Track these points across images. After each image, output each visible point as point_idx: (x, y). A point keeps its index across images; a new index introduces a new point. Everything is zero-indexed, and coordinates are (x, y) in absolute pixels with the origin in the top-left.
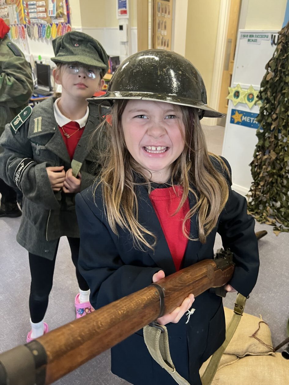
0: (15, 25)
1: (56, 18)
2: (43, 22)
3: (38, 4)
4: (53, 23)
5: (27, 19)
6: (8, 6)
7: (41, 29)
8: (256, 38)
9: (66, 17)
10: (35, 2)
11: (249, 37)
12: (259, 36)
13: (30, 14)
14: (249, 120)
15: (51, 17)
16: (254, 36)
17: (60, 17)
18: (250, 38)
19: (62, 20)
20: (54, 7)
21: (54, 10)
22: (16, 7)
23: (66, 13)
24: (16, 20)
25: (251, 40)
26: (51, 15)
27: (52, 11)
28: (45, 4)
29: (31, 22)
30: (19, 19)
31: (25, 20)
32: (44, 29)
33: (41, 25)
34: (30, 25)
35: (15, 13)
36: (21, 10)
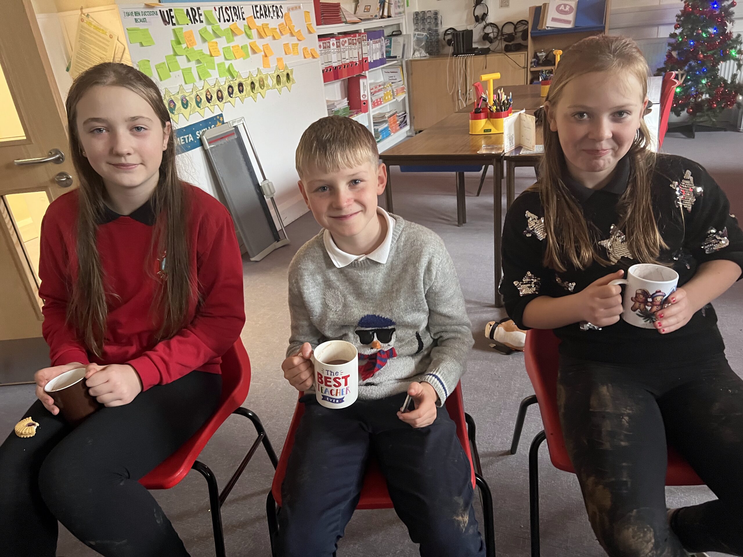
8: (144, 17)
11: (134, 15)
12: (146, 13)
14: (183, 142)
16: (141, 14)
18: (137, 17)
25: (139, 20)
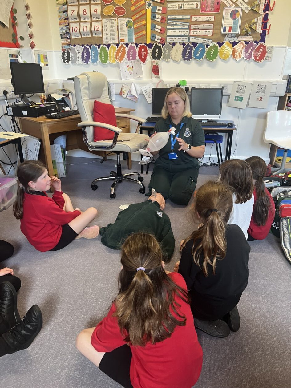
0: (118, 45)
1: (237, 36)
2: (200, 41)
3: (193, 19)
4: (227, 41)
6: (104, 20)
7: (191, 49)
9: (259, 35)
10: (188, 17)
13: (168, 31)
17: (246, 34)
19: (250, 38)
20: (236, 23)
21: (234, 26)
22: (129, 22)
27: (230, 28)
29: (168, 40)
30: (135, 36)
31: (153, 37)
32: (201, 49)
33: (195, 44)
34: (163, 45)
35: (125, 28)
36: (145, 25)
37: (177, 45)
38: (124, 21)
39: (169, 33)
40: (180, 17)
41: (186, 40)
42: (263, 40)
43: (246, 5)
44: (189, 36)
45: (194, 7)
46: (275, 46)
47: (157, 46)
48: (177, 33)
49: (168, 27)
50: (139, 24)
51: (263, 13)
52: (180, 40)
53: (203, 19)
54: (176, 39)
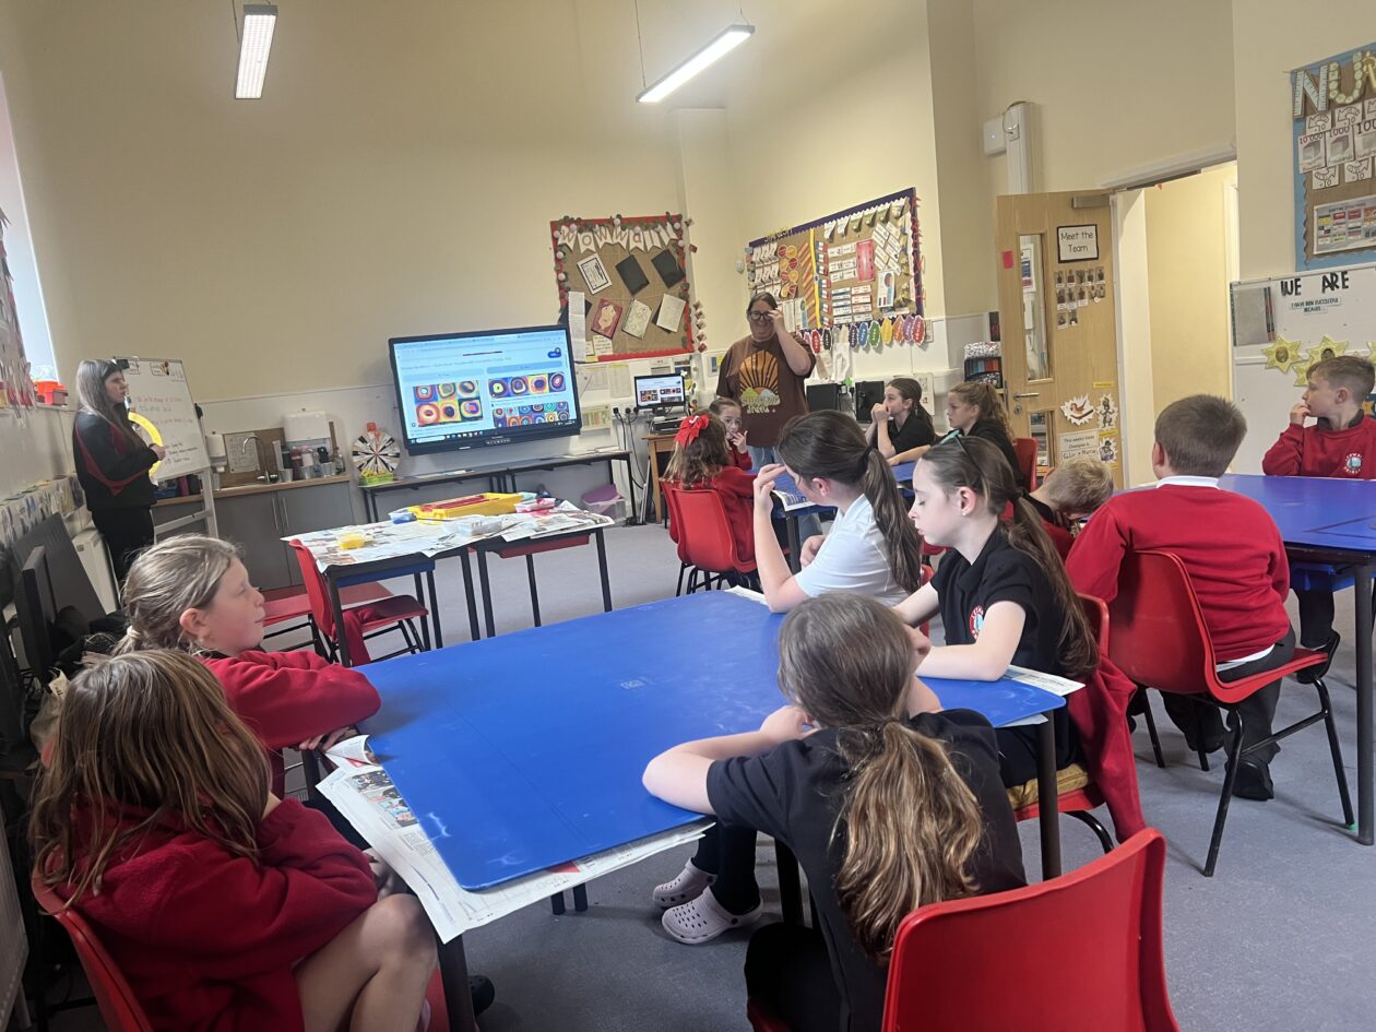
1: (893, 309)
2: (862, 318)
3: (853, 293)
4: (886, 318)
5: (826, 319)
7: (856, 332)
9: (914, 306)
10: (848, 289)
13: (834, 310)
15: (881, 309)
17: (901, 306)
19: (906, 311)
20: (889, 292)
21: (889, 296)
22: (803, 302)
23: (913, 299)
24: (801, 323)
26: (882, 306)
27: (885, 299)
28: (869, 290)
29: (835, 322)
30: (808, 321)
31: (822, 320)
32: (864, 330)
33: (858, 324)
34: (831, 329)
35: (800, 311)
36: (815, 305)
37: (844, 326)
38: (799, 301)
39: (835, 313)
40: (841, 291)
41: (850, 321)
42: (920, 312)
43: (897, 266)
44: (852, 314)
45: (852, 275)
46: (933, 318)
47: (826, 332)
48: (841, 311)
49: (834, 304)
50: (810, 304)
51: (913, 274)
52: (845, 321)
53: (861, 290)
54: (842, 320)
